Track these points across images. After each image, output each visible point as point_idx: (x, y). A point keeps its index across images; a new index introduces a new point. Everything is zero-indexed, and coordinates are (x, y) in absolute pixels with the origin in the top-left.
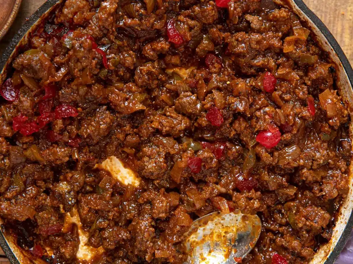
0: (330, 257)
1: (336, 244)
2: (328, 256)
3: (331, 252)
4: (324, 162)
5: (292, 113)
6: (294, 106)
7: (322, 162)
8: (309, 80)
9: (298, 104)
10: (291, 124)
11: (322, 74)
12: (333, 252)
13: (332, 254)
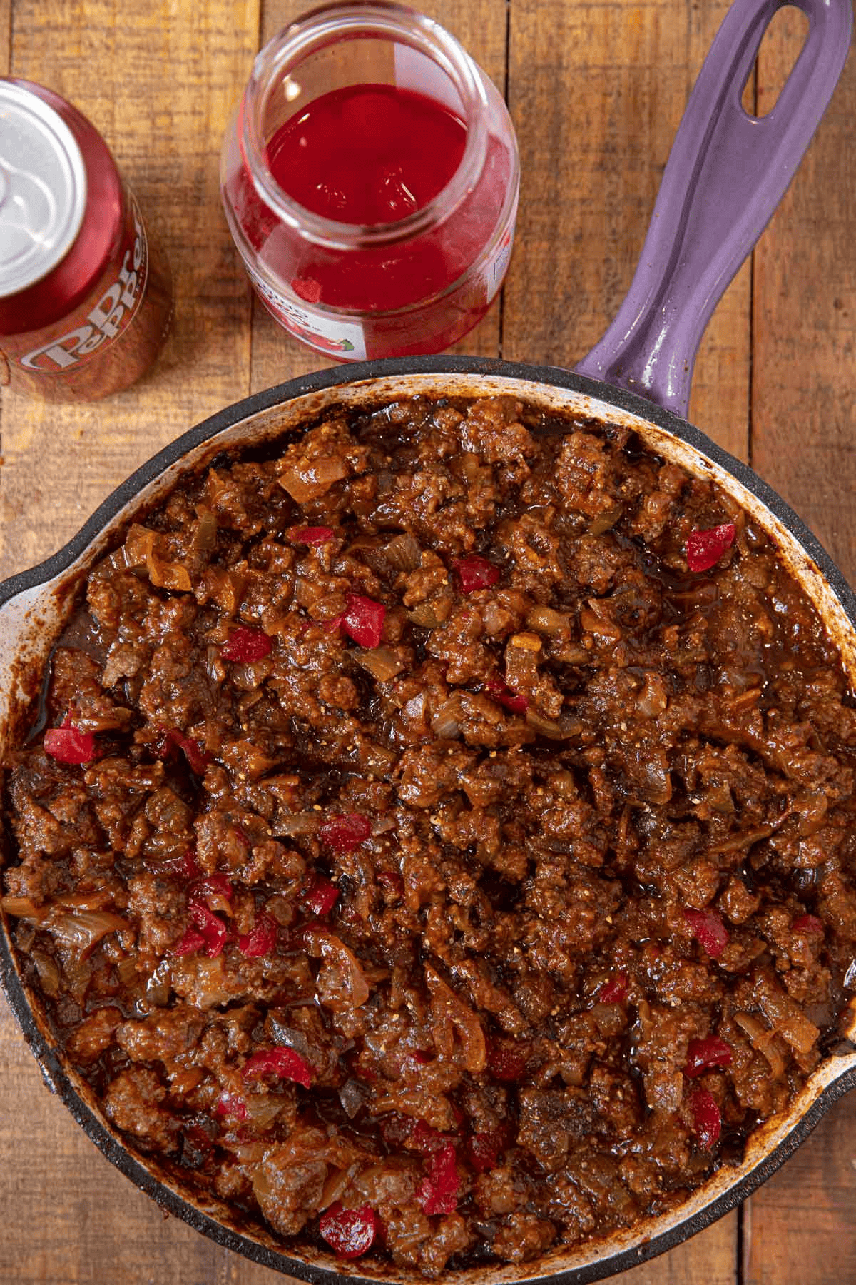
0: (670, 430)
1: (639, 418)
2: (671, 435)
3: (659, 428)
4: (443, 475)
5: (320, 583)
6: (304, 577)
7: (443, 479)
8: (249, 528)
9: (301, 570)
10: (349, 583)
11: (234, 498)
12: (659, 424)
13: (665, 427)
